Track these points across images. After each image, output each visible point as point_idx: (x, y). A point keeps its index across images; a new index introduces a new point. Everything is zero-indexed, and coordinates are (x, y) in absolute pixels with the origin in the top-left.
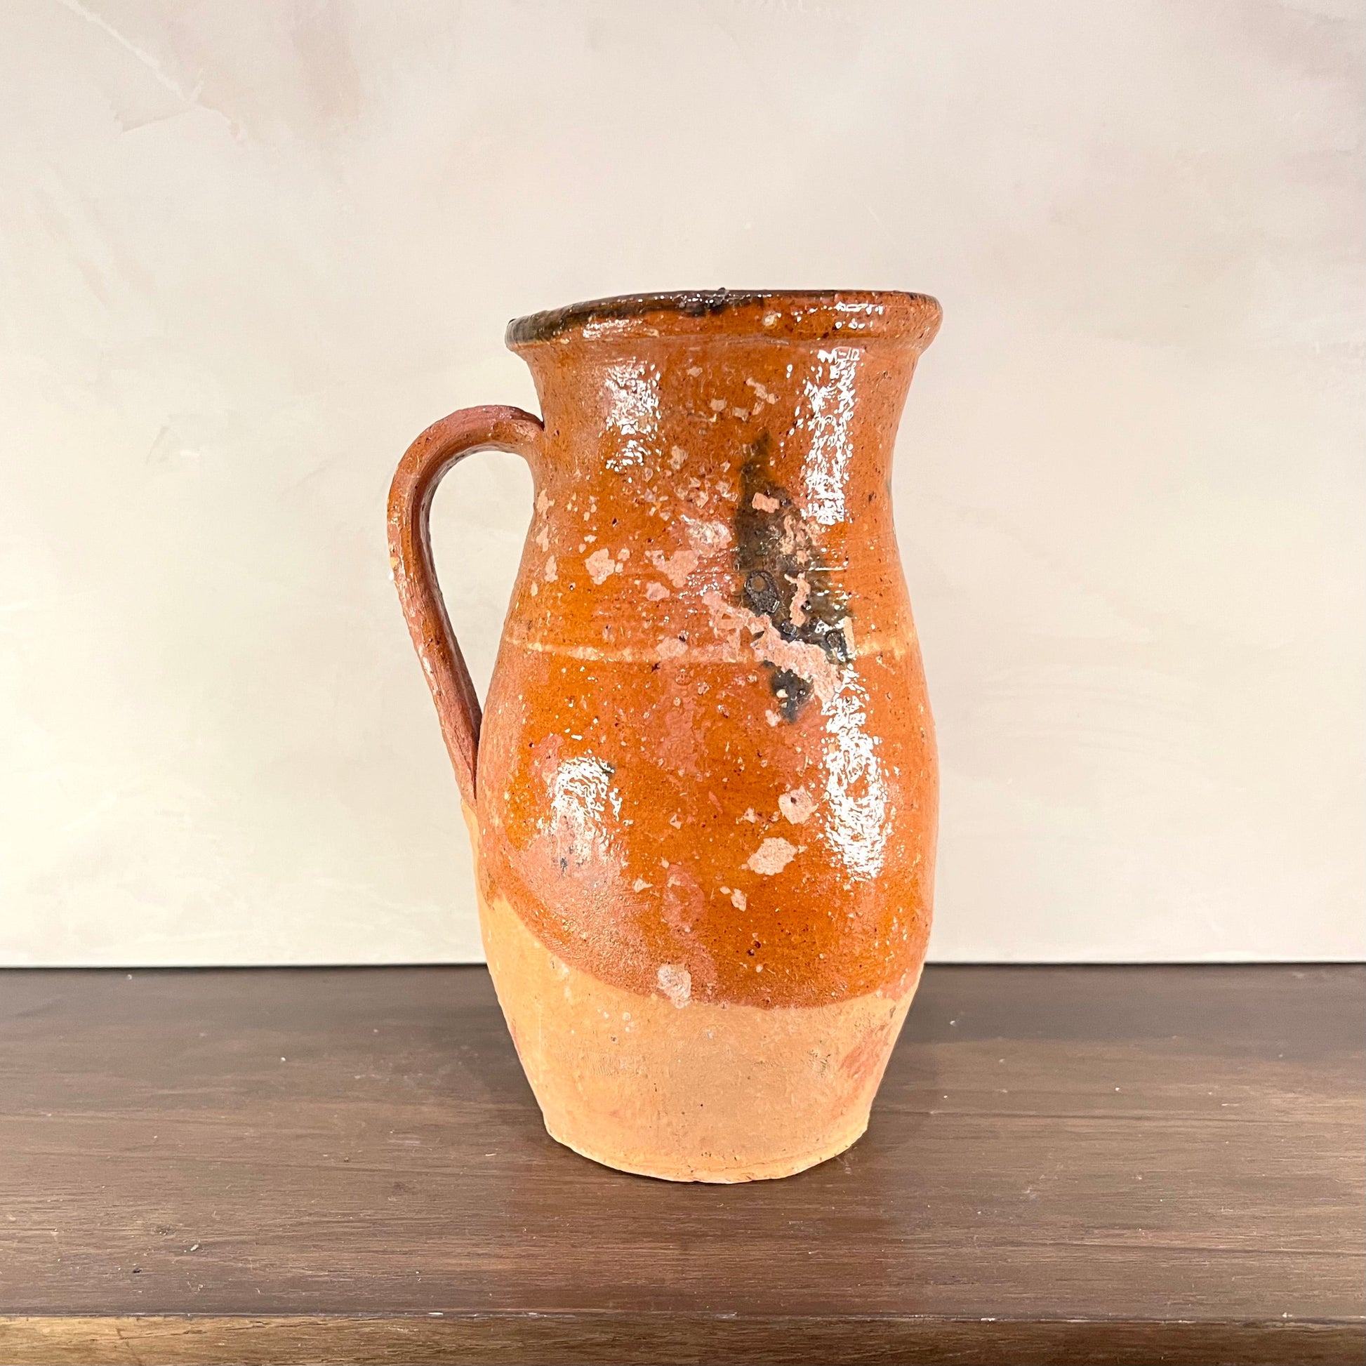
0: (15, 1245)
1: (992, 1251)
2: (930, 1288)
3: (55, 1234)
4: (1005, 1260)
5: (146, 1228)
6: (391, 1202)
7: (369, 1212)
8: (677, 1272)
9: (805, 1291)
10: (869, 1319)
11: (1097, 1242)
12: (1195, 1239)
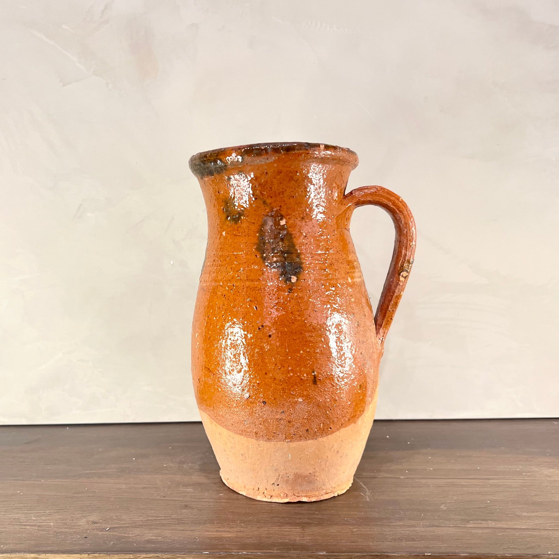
0: (37, 528)
1: (428, 529)
2: (404, 543)
3: (52, 524)
4: (434, 533)
5: (88, 522)
6: (183, 512)
7: (175, 516)
8: (301, 537)
9: (353, 544)
10: (379, 554)
11: (471, 526)
12: (511, 524)
